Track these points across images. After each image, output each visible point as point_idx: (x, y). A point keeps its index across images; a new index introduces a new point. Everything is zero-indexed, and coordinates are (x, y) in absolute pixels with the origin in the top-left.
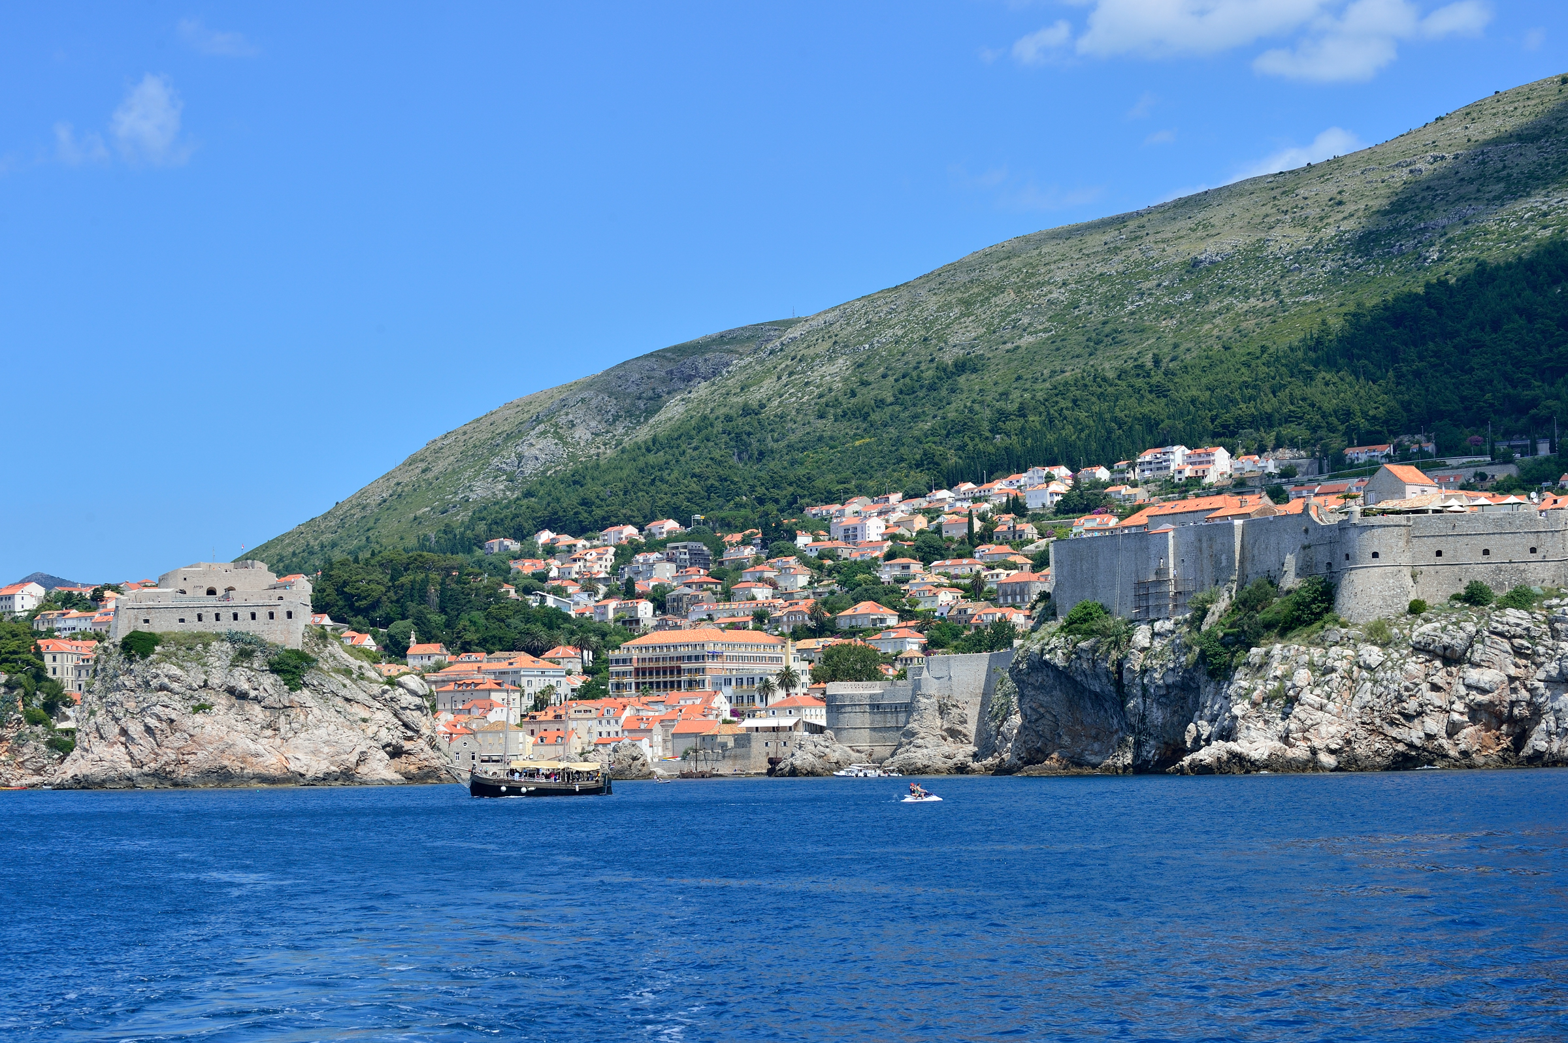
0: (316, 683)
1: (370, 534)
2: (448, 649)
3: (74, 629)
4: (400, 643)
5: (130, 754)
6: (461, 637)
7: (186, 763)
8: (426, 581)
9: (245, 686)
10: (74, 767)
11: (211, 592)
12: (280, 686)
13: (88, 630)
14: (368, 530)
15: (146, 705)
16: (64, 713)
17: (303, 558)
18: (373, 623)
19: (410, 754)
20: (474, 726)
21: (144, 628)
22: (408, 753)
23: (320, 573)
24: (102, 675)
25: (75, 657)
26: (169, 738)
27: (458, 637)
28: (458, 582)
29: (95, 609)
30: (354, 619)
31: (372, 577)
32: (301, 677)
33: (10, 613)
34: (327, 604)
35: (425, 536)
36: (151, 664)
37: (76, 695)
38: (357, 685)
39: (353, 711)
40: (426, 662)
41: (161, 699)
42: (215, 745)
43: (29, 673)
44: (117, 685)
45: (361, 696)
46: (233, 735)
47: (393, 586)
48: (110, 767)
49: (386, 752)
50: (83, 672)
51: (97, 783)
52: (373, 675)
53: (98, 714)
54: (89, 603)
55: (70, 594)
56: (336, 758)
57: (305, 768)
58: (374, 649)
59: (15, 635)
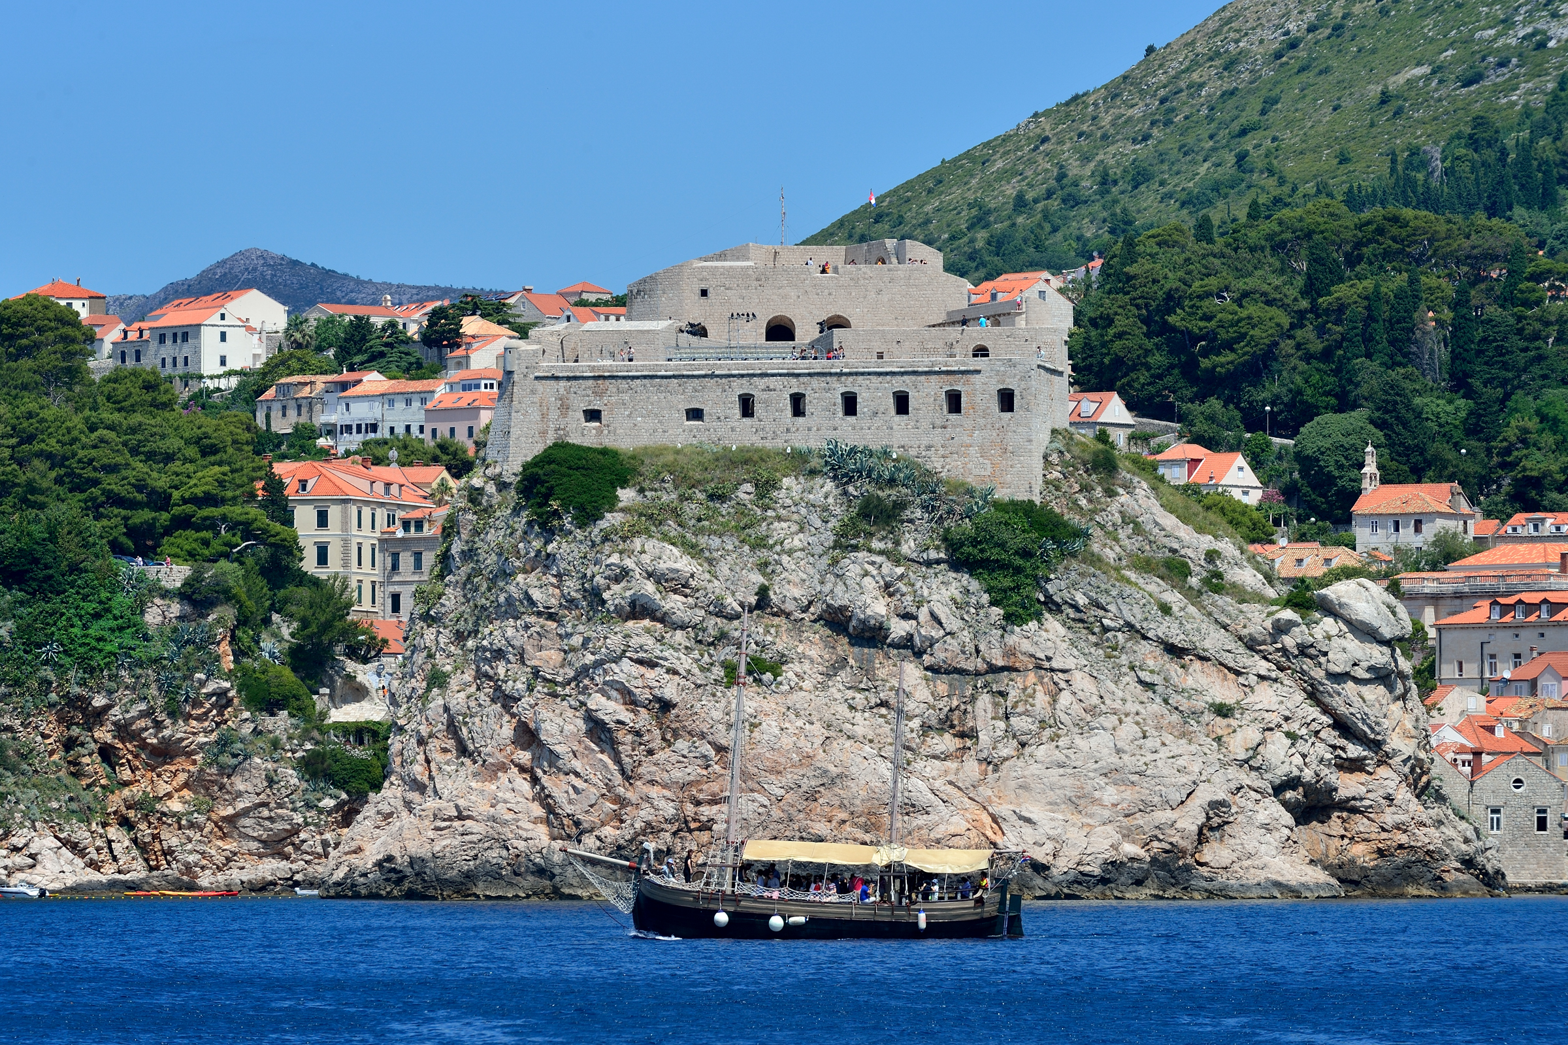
0: (1081, 600)
1: (1248, 143)
2: (1473, 501)
3: (374, 428)
4: (1331, 480)
5: (544, 799)
6: (1511, 466)
7: (706, 827)
8: (1411, 297)
9: (878, 607)
10: (383, 836)
11: (780, 331)
12: (979, 607)
13: (415, 430)
14: (1243, 132)
15: (589, 659)
16: (350, 678)
17: (1046, 215)
18: (1253, 421)
19: (1354, 811)
20: (1546, 732)
21: (586, 435)
22: (1349, 807)
23: (1098, 263)
24: (465, 570)
25: (381, 515)
26: (660, 756)
27: (1504, 465)
28: (1506, 300)
29: (435, 371)
30: (1196, 408)
31: (1251, 283)
32: (1039, 582)
33: (186, 379)
34: (1118, 362)
35: (1414, 152)
36: (606, 539)
37: (386, 626)
38: (1201, 607)
39: (1190, 682)
40: (1407, 537)
41: (634, 642)
42: (789, 778)
43: (250, 561)
44: (510, 600)
45: (1214, 640)
46: (842, 749)
47: (1314, 309)
48: (488, 838)
49: (1285, 804)
50: (406, 559)
51: (449, 883)
52: (1248, 577)
53: (454, 683)
54: (418, 352)
55: (361, 327)
56: (1140, 819)
57: (1049, 847)
58: (1254, 498)
59: (209, 450)
